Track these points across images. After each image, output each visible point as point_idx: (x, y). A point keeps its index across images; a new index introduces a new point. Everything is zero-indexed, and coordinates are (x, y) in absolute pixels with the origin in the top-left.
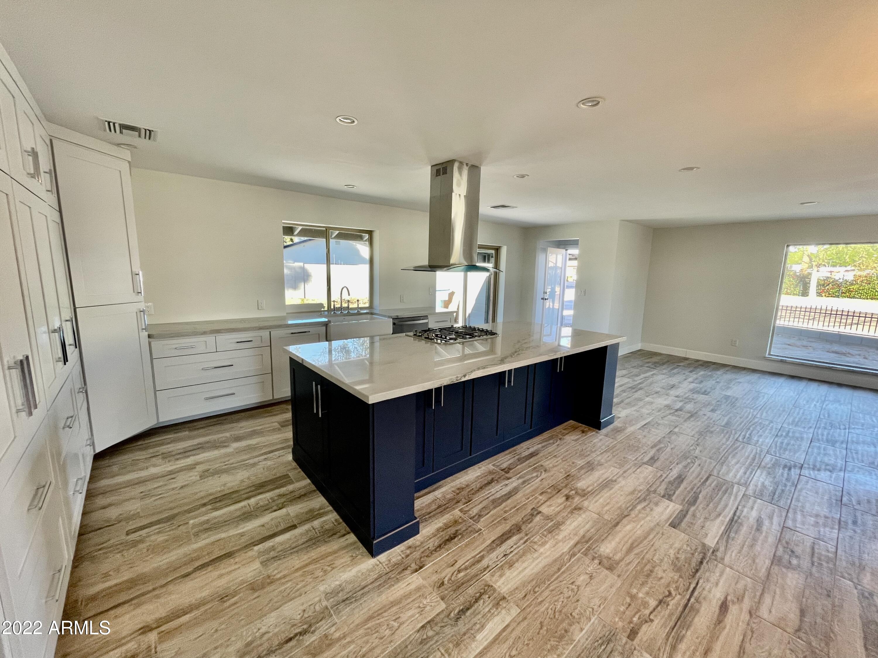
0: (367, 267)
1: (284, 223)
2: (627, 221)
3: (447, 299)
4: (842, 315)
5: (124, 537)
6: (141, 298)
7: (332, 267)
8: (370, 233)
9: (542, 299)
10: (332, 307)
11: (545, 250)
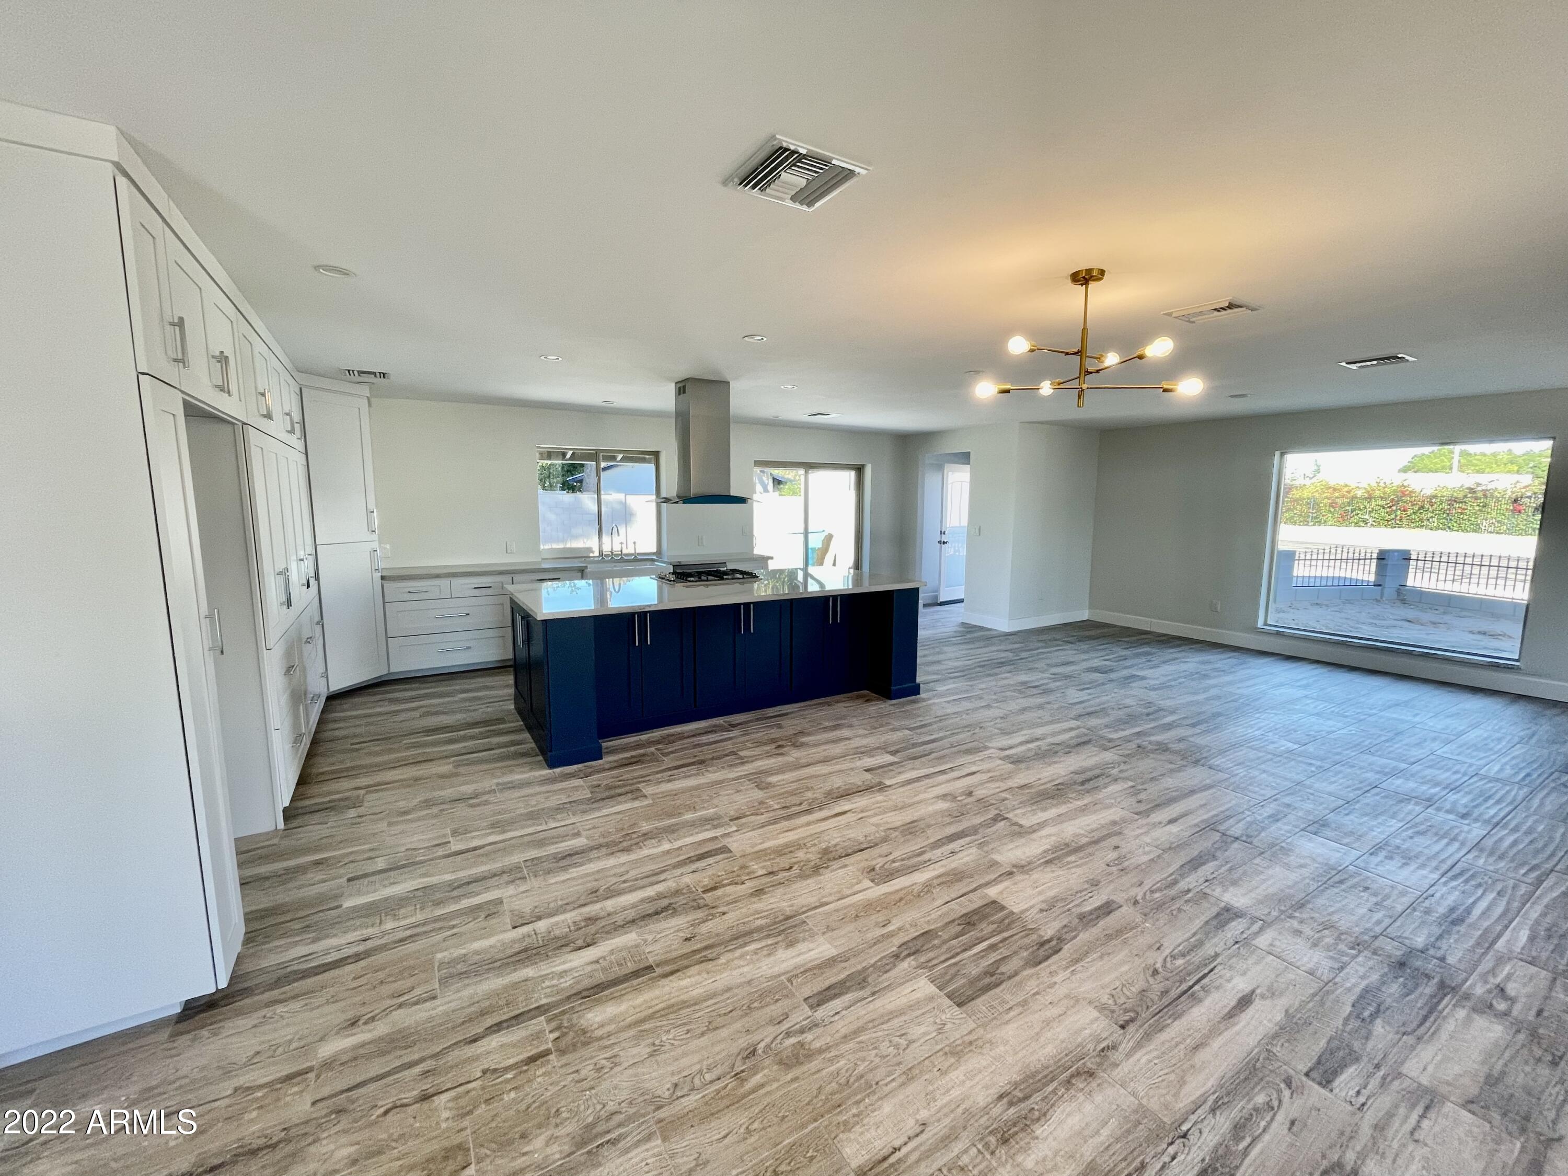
4: (1517, 568)
5: (349, 746)
6: (375, 537)
8: (656, 454)
9: (938, 542)
11: (939, 468)
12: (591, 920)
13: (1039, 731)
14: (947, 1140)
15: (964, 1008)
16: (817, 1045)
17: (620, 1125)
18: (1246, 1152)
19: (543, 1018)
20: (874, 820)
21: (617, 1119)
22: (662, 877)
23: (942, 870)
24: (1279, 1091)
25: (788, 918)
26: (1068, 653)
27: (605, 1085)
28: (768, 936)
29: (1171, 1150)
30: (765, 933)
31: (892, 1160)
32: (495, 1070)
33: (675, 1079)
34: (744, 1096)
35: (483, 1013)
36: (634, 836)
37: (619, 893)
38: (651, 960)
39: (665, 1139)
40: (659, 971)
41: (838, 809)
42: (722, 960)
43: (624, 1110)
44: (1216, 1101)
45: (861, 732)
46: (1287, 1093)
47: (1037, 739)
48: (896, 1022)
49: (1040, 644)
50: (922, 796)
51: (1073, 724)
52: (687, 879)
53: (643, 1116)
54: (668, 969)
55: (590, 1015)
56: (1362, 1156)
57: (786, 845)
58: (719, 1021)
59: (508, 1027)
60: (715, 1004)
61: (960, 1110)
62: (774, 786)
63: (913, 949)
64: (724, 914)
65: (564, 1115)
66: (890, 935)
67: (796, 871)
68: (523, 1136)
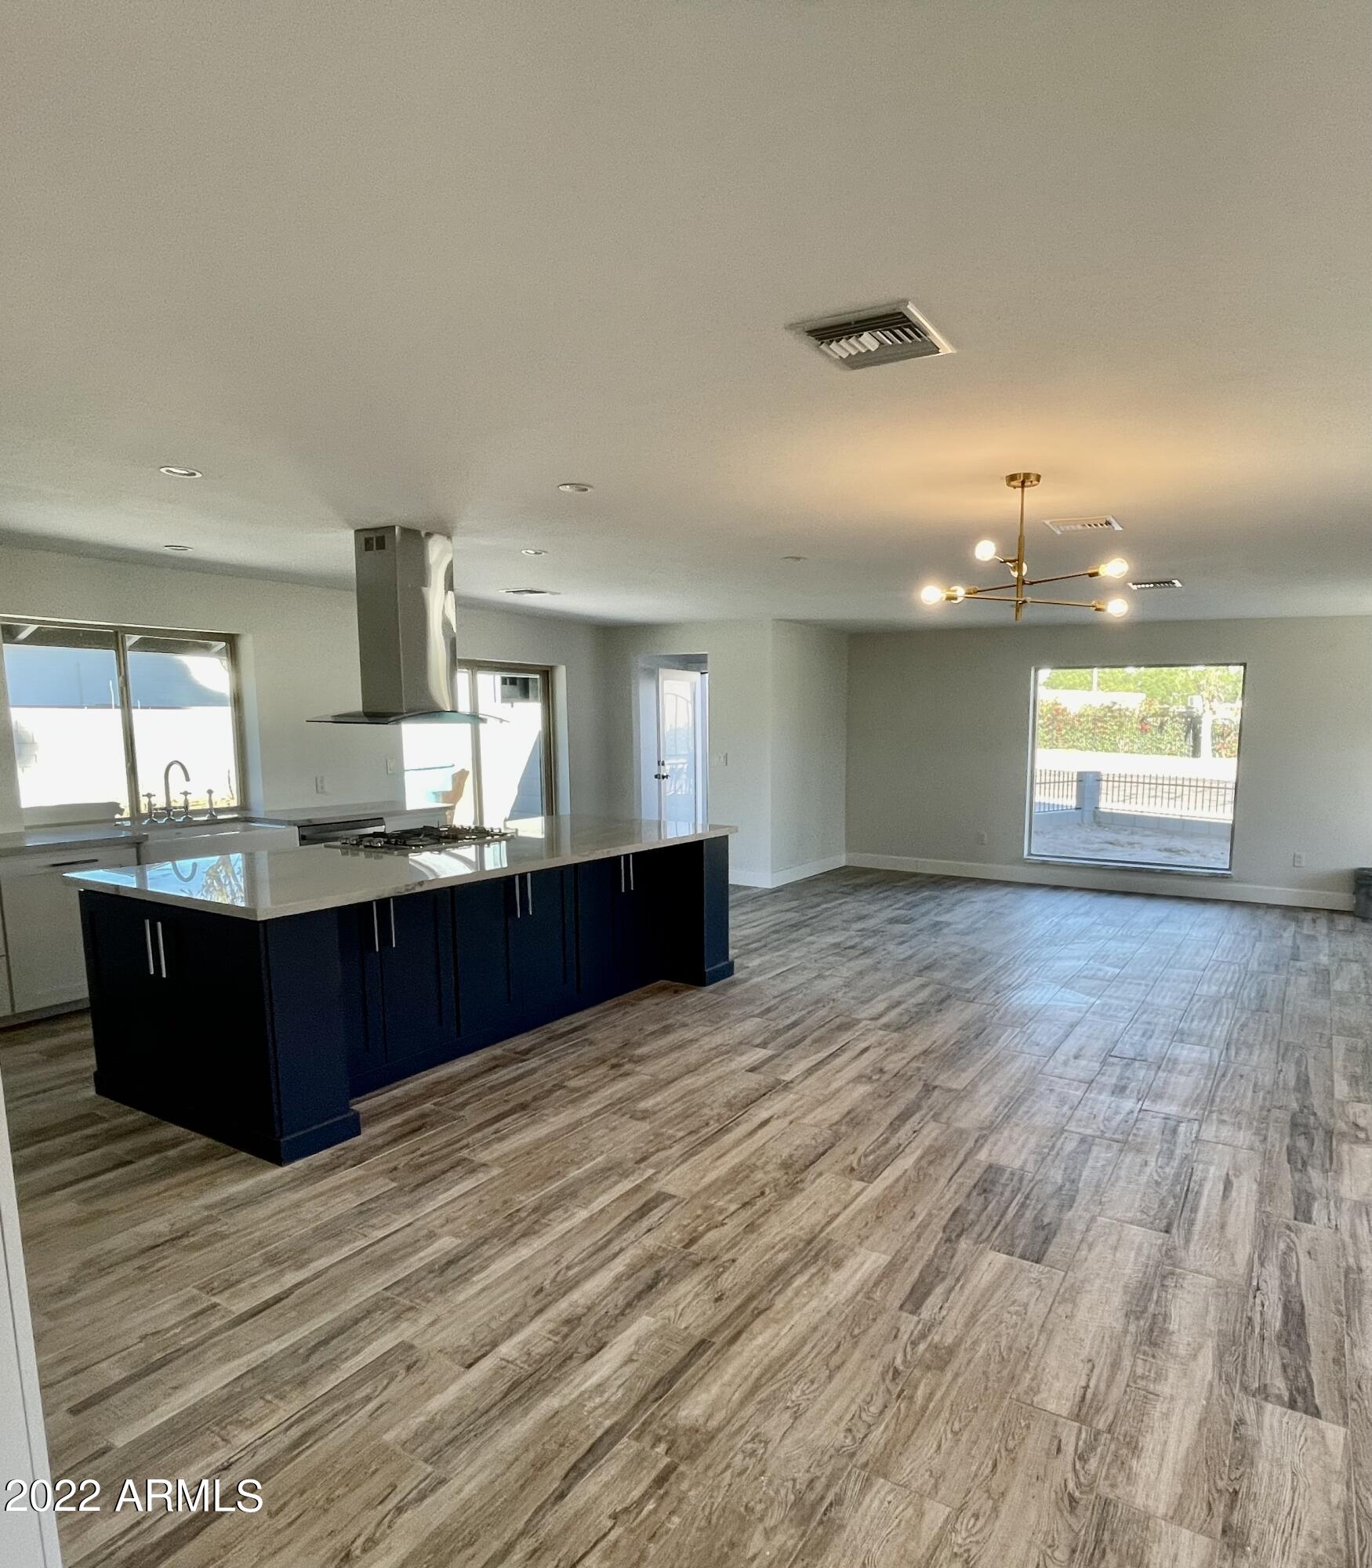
0: (226, 714)
1: (4, 619)
2: (791, 621)
3: (449, 788)
7: (137, 714)
8: (230, 639)
9: (656, 777)
10: (144, 810)
11: (652, 674)
12: (572, 1322)
13: (896, 993)
14: (1115, 1366)
15: (1044, 1262)
16: (949, 1340)
17: (828, 1487)
18: (1298, 1283)
19: (625, 1439)
20: (809, 1120)
21: (819, 1486)
22: (615, 1247)
23: (919, 1152)
24: (1289, 1236)
25: (809, 1242)
26: (852, 906)
27: (773, 1465)
28: (806, 1266)
29: (1258, 1301)
30: (800, 1264)
31: (1089, 1396)
32: (626, 1510)
33: (843, 1425)
34: (924, 1408)
35: (540, 1466)
36: (523, 1214)
37: (575, 1283)
38: (698, 1334)
39: (885, 1476)
40: (719, 1340)
41: (757, 1121)
42: (780, 1303)
43: (818, 1474)
44: (1260, 1257)
45: (702, 1030)
46: (1293, 1235)
47: (899, 1003)
48: (999, 1294)
49: (816, 900)
50: (835, 1085)
51: (918, 981)
52: (650, 1242)
53: (842, 1469)
54: (727, 1333)
55: (683, 1413)
56: (1357, 1258)
57: (735, 1171)
58: (835, 1360)
59: (590, 1466)
60: (813, 1348)
61: (1107, 1339)
62: (655, 1113)
63: (958, 1230)
64: (734, 1261)
65: (759, 1507)
66: (924, 1226)
67: (771, 1195)
68: (732, 1545)
